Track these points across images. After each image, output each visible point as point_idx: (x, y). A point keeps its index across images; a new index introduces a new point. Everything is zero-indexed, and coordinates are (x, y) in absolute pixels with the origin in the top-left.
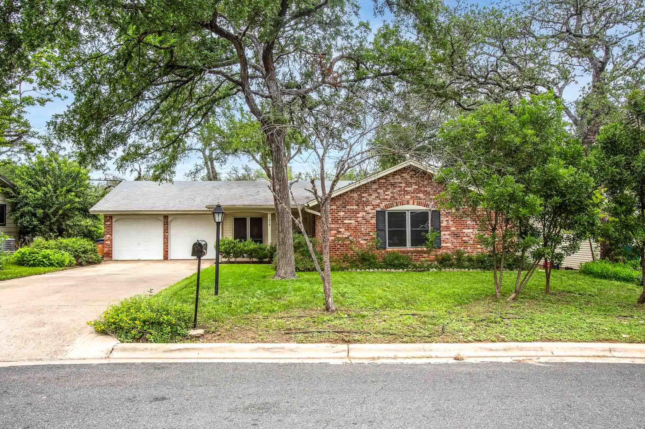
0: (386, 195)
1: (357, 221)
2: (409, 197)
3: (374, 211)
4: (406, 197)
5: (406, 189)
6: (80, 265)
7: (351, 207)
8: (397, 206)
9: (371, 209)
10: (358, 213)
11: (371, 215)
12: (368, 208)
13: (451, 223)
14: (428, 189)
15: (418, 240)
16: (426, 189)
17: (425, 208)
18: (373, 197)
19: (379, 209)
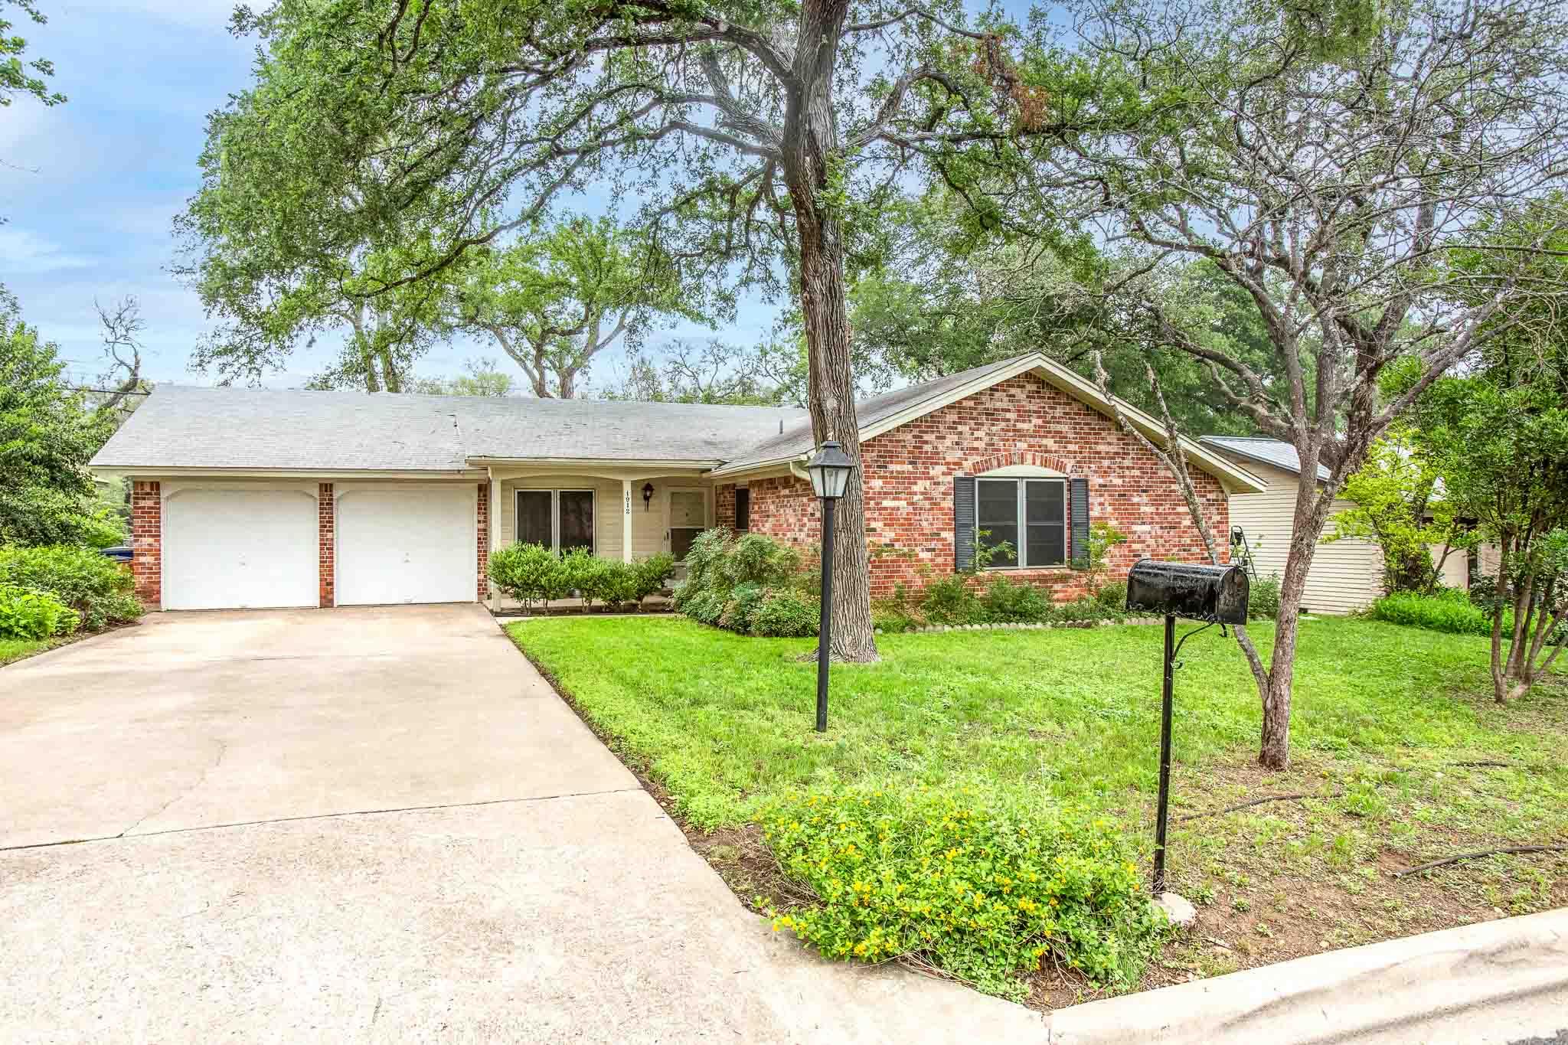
0: (977, 439)
1: (913, 504)
2: (1024, 446)
3: (950, 479)
4: (1018, 444)
5: (1020, 425)
6: (89, 628)
7: (899, 468)
8: (999, 466)
9: (944, 474)
10: (916, 483)
11: (942, 488)
12: (937, 471)
13: (1109, 509)
14: (1064, 428)
15: (1046, 549)
16: (1059, 427)
17: (1057, 474)
18: (948, 443)
19: (960, 474)
